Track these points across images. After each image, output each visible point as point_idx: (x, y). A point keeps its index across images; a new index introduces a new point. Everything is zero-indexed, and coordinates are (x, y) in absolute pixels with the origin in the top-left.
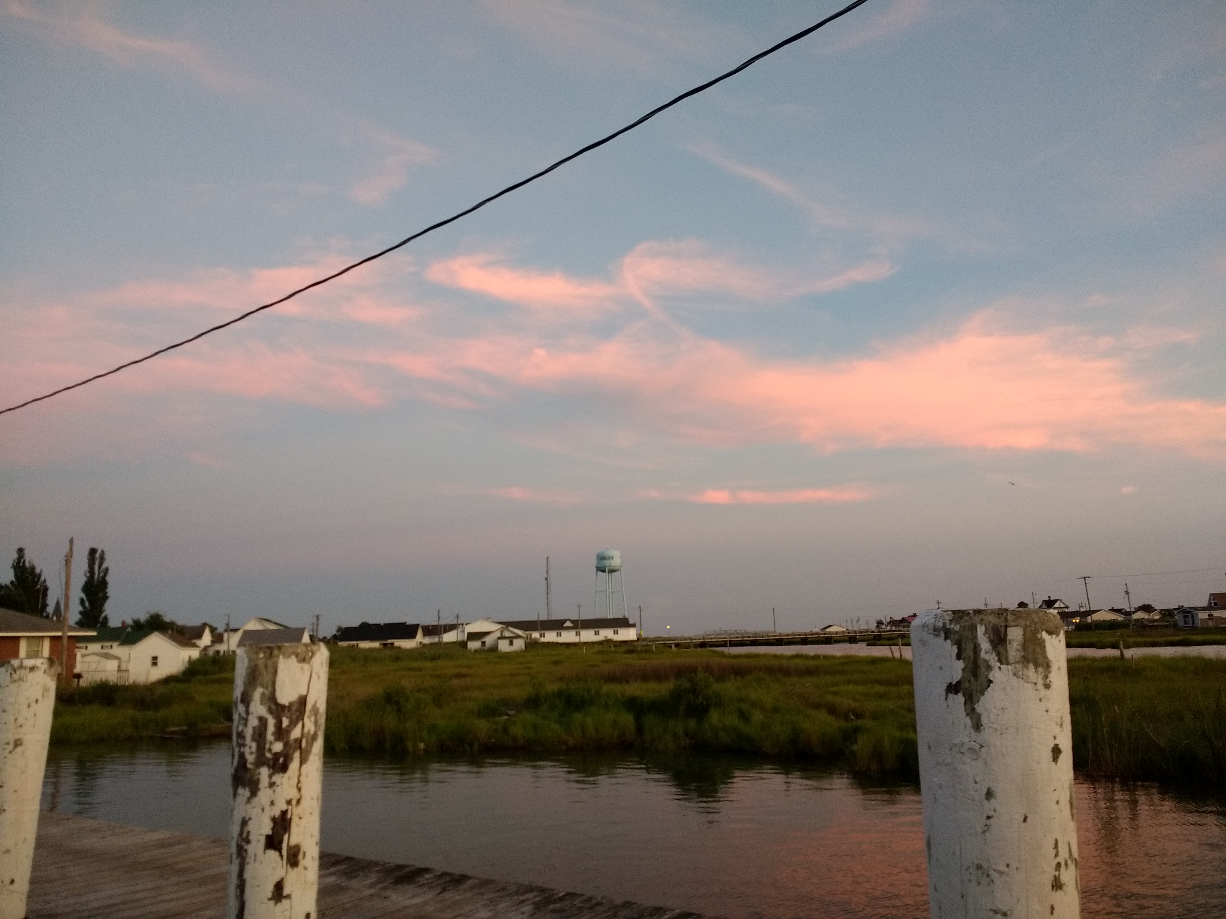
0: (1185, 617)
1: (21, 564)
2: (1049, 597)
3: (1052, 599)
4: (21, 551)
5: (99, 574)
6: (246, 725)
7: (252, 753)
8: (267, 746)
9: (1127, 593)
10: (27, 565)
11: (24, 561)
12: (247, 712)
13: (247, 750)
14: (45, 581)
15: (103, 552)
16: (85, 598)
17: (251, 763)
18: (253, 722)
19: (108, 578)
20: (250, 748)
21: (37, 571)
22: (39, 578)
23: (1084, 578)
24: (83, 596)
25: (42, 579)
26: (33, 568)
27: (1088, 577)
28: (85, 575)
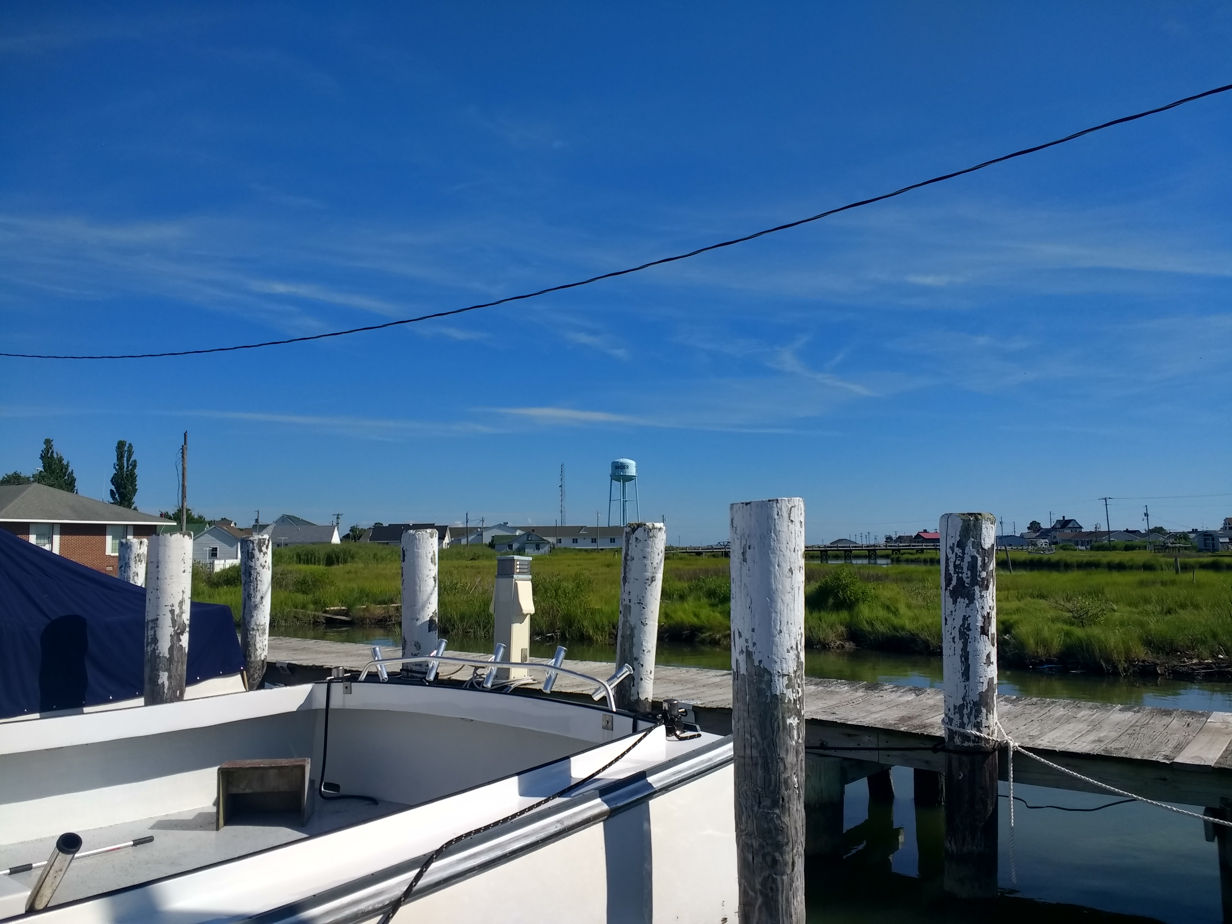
0: (1205, 539)
1: (49, 455)
2: (1064, 517)
3: (1066, 519)
4: (48, 442)
5: (128, 467)
6: (962, 560)
7: (968, 578)
8: (978, 574)
9: (1146, 515)
10: (55, 455)
11: (53, 452)
12: (963, 553)
13: (964, 576)
14: (72, 472)
15: (130, 445)
16: (114, 490)
17: (967, 583)
18: (968, 559)
19: (136, 471)
20: (967, 574)
21: (65, 462)
22: (67, 469)
23: (1105, 499)
24: (113, 488)
25: (70, 470)
26: (60, 460)
27: (1110, 498)
28: (115, 468)
